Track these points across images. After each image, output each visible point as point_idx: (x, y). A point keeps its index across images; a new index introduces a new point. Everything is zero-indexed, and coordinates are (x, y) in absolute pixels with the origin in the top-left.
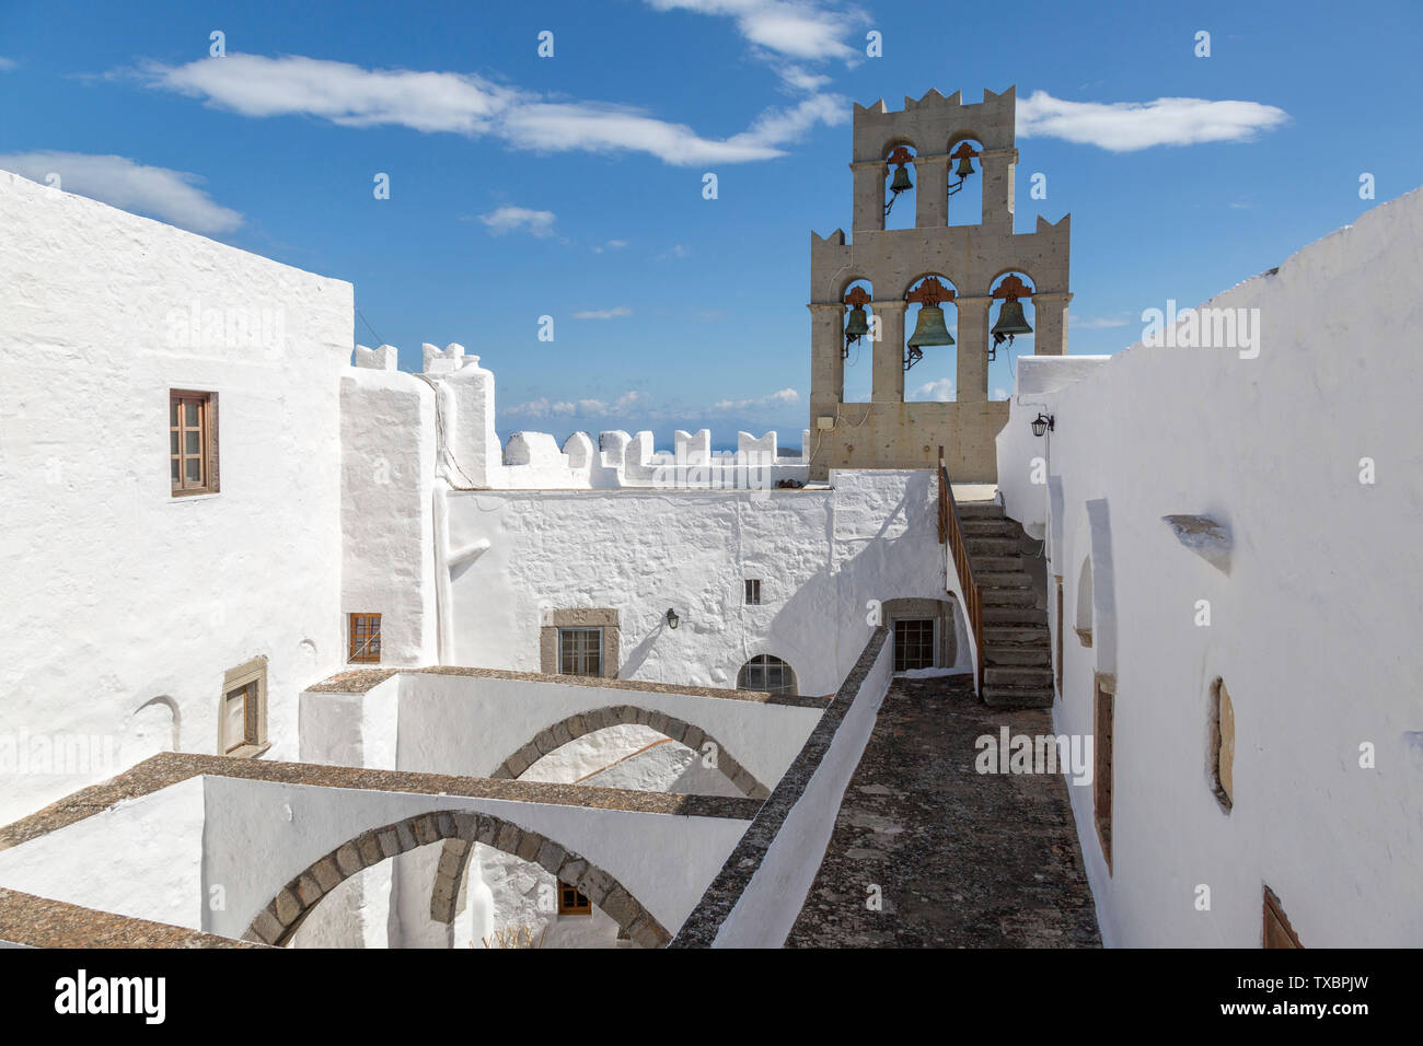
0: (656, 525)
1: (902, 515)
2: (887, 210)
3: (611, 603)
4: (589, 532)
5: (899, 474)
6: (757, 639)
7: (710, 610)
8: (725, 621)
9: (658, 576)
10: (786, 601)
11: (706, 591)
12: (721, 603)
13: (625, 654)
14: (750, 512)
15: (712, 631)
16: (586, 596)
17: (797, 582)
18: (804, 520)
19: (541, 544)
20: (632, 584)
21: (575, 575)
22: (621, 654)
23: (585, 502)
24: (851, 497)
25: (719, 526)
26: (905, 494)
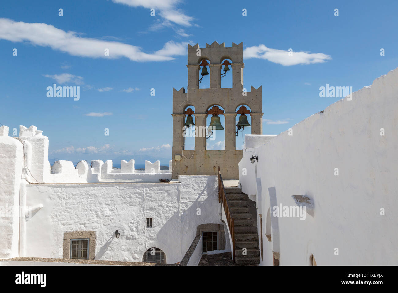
0: (112, 197)
1: (205, 192)
2: (200, 81)
3: (93, 229)
4: (85, 200)
5: (204, 177)
6: (151, 241)
7: (132, 231)
8: (138, 235)
9: (112, 218)
10: (162, 226)
11: (131, 223)
12: (137, 228)
13: (98, 249)
14: (148, 192)
15: (133, 239)
16: (82, 226)
17: (166, 218)
18: (169, 195)
19: (65, 205)
20: (102, 221)
21: (79, 218)
22: (96, 249)
23: (84, 188)
24: (187, 185)
25: (137, 197)
26: (207, 184)
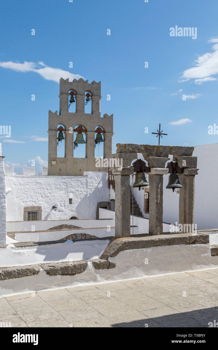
0: (49, 185)
1: (101, 182)
2: (69, 107)
3: (40, 205)
4: (34, 186)
5: (101, 173)
6: (72, 213)
7: (62, 206)
8: (65, 209)
9: (50, 198)
10: (78, 203)
11: (61, 201)
12: (64, 204)
13: (43, 218)
14: (70, 181)
15: (62, 211)
16: (34, 203)
17: (80, 198)
18: (82, 183)
19: (23, 190)
20: (44, 200)
21: (32, 198)
22: (42, 218)
23: (33, 178)
24: (91, 178)
25: (64, 185)
26: (102, 177)
